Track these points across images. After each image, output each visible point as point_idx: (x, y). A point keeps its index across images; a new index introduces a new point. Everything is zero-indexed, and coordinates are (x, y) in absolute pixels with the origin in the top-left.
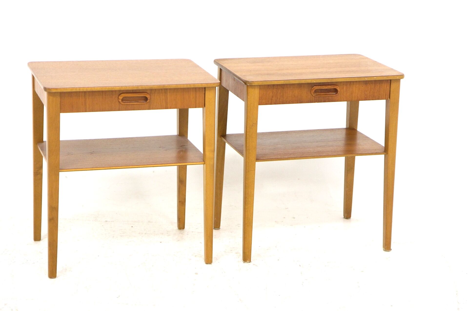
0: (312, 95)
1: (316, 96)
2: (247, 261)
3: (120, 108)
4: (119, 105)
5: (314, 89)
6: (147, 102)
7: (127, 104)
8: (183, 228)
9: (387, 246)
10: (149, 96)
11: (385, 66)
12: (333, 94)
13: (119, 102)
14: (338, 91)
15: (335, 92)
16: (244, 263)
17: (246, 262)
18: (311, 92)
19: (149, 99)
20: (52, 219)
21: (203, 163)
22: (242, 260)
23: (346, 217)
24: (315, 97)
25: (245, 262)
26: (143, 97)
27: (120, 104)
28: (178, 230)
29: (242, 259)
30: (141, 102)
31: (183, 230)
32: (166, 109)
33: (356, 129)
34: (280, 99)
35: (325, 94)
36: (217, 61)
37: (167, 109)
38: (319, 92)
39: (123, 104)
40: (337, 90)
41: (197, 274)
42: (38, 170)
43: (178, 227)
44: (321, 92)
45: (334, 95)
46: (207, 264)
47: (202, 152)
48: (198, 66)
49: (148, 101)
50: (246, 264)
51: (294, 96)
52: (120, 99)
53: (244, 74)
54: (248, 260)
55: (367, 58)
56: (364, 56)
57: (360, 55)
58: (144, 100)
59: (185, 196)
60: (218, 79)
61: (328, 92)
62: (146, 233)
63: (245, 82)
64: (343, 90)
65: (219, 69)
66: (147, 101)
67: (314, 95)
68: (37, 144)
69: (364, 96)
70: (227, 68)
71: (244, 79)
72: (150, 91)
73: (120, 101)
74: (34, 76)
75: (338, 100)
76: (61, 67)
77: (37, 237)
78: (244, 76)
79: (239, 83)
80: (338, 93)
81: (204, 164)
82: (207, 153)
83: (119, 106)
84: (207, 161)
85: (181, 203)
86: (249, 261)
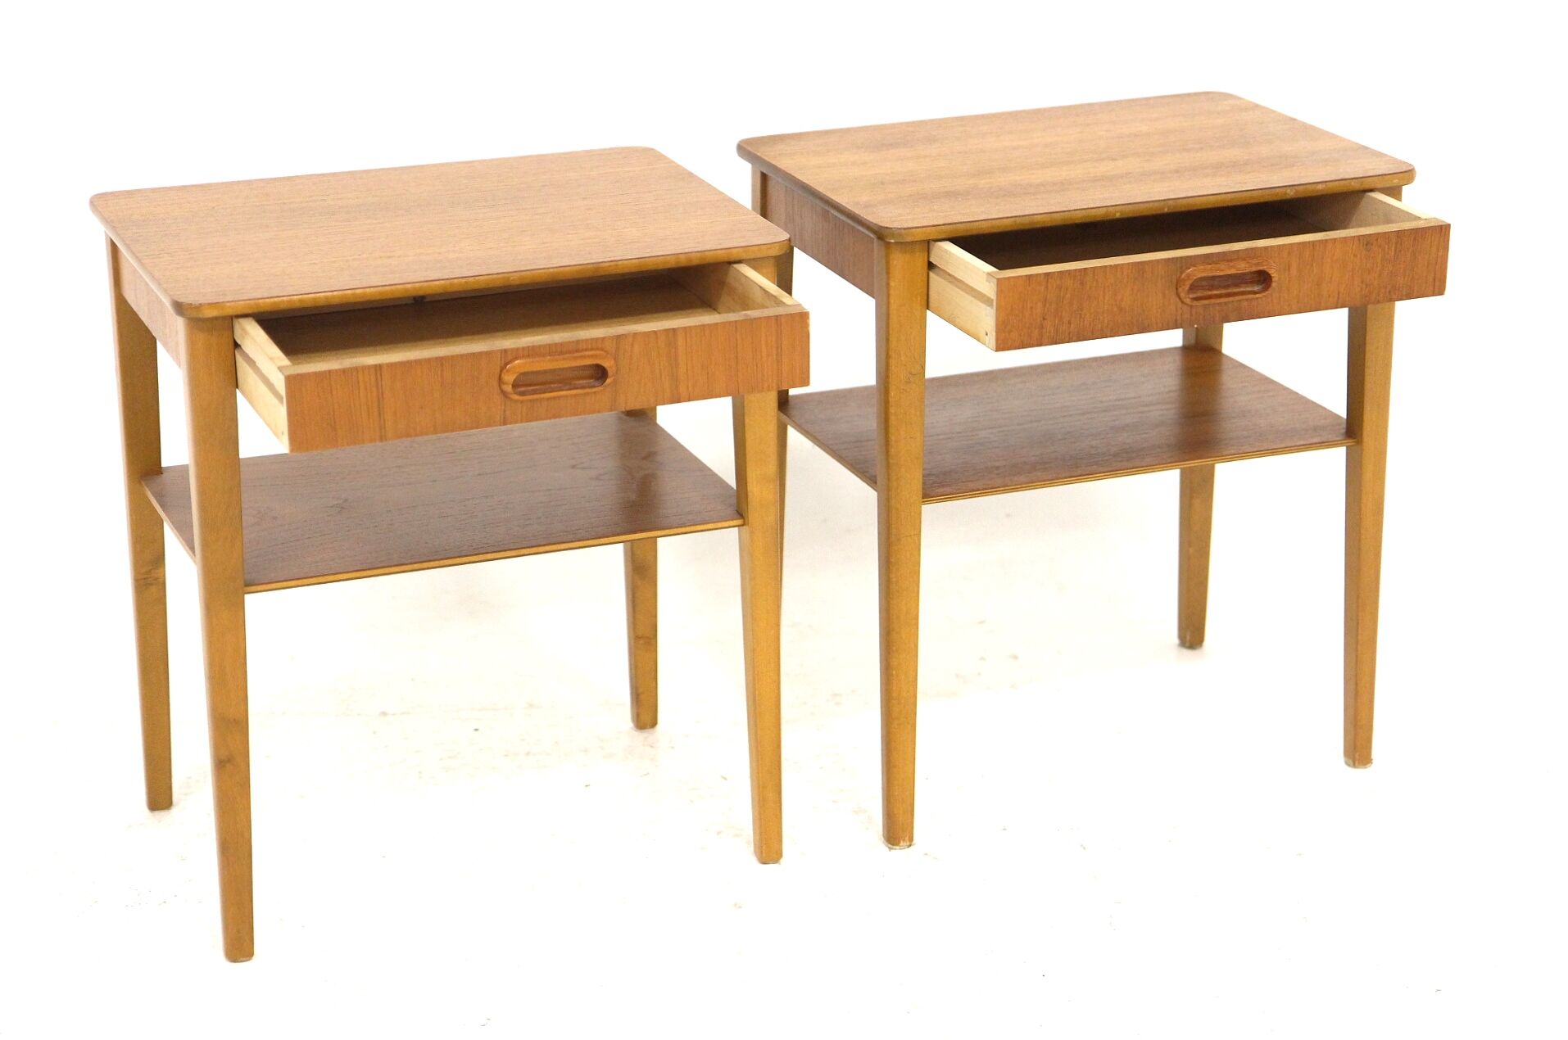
0: (1183, 302)
1: (1195, 303)
2: (899, 842)
3: (508, 413)
4: (505, 404)
5: (1189, 279)
6: (605, 384)
7: (530, 400)
8: (654, 724)
9: (1358, 749)
10: (613, 362)
11: (1333, 136)
12: (1255, 293)
13: (504, 393)
14: (1273, 279)
15: (1258, 282)
16: (890, 849)
17: (898, 847)
18: (1177, 289)
19: (610, 373)
20: (229, 761)
21: (739, 522)
22: (882, 837)
23: (1188, 644)
24: (1191, 306)
25: (894, 847)
26: (590, 366)
27: (508, 403)
28: (634, 732)
29: (881, 832)
30: (583, 387)
31: (652, 729)
32: (672, 402)
33: (1217, 347)
34: (1070, 323)
35: (1224, 291)
36: (749, 149)
37: (679, 401)
38: (1203, 288)
39: (516, 401)
40: (1271, 277)
41: (740, 907)
42: (150, 571)
43: (633, 721)
44: (1212, 288)
45: (1257, 296)
46: (764, 862)
47: (732, 482)
48: (691, 174)
49: (609, 381)
50: (899, 854)
51: (1121, 309)
52: (506, 383)
53: (864, 198)
54: (904, 840)
55: (1257, 106)
56: (1239, 98)
57: (1227, 96)
58: (592, 378)
59: (656, 616)
60: (754, 209)
61: (1236, 285)
62: (528, 754)
63: (881, 234)
64: (1289, 274)
65: (759, 175)
66: (605, 382)
67: (1188, 301)
68: (140, 482)
69: (1361, 289)
70: (796, 175)
71: (875, 221)
72: (614, 342)
73: (508, 388)
74: (115, 241)
75: (1269, 312)
76: (214, 208)
77: (160, 797)
78: (866, 207)
79: (846, 230)
80: (1274, 285)
81: (743, 525)
82: (754, 489)
83: (503, 407)
84: (753, 515)
85: (642, 642)
86: (908, 844)
